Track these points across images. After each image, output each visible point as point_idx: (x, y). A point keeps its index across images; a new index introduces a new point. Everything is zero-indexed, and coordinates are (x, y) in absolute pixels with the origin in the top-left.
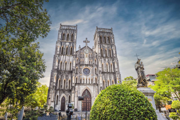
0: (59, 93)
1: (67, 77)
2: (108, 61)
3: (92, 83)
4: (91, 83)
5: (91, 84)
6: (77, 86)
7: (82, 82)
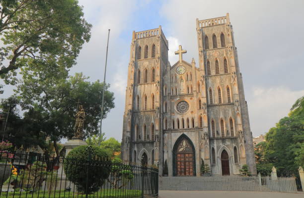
0: (138, 148)
1: (148, 121)
2: (221, 82)
3: (193, 127)
4: (191, 126)
5: (191, 129)
6: (166, 135)
7: (176, 127)
